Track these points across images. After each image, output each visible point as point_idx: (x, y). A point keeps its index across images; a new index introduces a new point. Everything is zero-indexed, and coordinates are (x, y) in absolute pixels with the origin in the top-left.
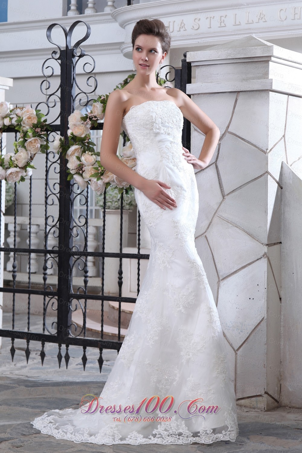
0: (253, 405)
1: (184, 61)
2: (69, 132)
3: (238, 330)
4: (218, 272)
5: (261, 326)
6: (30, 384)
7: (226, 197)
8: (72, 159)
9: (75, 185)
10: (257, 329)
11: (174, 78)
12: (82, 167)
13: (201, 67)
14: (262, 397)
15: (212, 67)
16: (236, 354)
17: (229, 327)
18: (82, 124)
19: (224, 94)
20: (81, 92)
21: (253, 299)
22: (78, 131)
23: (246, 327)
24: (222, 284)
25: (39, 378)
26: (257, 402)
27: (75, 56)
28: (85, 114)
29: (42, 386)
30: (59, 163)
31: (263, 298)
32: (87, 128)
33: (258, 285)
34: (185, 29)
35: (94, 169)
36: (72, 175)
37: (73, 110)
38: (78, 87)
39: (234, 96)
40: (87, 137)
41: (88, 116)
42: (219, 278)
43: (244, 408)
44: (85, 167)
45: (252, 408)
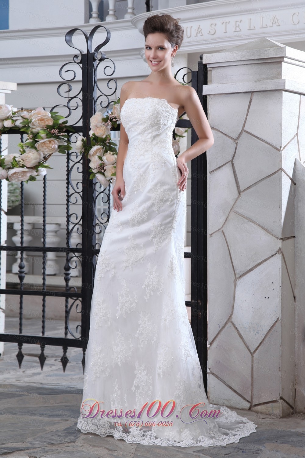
0: (269, 411)
1: (200, 63)
2: (91, 133)
3: (254, 331)
4: (235, 269)
5: (276, 326)
6: (45, 392)
7: (241, 194)
8: (94, 159)
9: (97, 184)
10: (273, 330)
11: (191, 80)
12: (104, 166)
13: (216, 68)
14: (277, 403)
15: (227, 69)
16: (253, 357)
17: (245, 328)
18: (103, 125)
19: (240, 94)
20: (102, 94)
21: (268, 298)
22: (99, 132)
23: (262, 328)
24: (238, 282)
25: (60, 385)
26: (272, 408)
27: (96, 60)
28: (106, 116)
29: (64, 393)
30: (82, 163)
31: (277, 297)
32: (108, 128)
33: (273, 283)
34: (202, 34)
35: (114, 168)
36: (94, 174)
37: (95, 112)
38: (99, 89)
39: (248, 96)
40: (108, 137)
41: (109, 118)
42: (235, 276)
43: (260, 415)
44: (106, 167)
45: (268, 415)
